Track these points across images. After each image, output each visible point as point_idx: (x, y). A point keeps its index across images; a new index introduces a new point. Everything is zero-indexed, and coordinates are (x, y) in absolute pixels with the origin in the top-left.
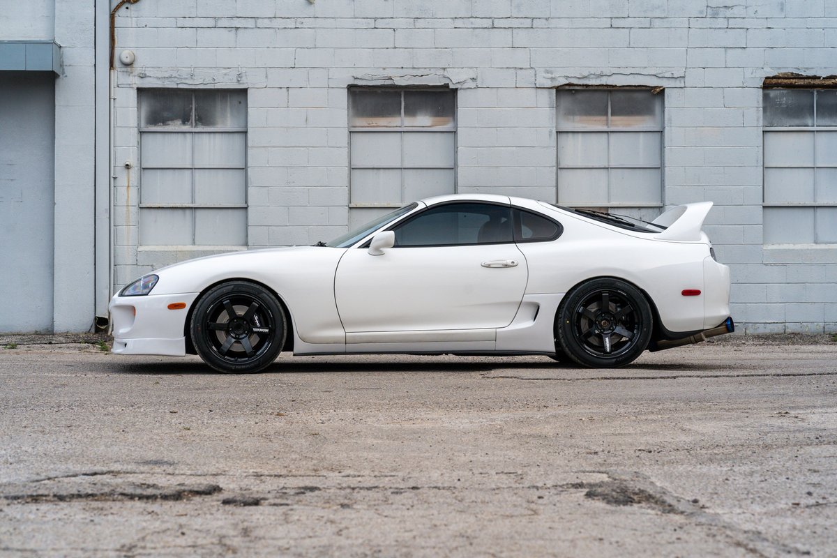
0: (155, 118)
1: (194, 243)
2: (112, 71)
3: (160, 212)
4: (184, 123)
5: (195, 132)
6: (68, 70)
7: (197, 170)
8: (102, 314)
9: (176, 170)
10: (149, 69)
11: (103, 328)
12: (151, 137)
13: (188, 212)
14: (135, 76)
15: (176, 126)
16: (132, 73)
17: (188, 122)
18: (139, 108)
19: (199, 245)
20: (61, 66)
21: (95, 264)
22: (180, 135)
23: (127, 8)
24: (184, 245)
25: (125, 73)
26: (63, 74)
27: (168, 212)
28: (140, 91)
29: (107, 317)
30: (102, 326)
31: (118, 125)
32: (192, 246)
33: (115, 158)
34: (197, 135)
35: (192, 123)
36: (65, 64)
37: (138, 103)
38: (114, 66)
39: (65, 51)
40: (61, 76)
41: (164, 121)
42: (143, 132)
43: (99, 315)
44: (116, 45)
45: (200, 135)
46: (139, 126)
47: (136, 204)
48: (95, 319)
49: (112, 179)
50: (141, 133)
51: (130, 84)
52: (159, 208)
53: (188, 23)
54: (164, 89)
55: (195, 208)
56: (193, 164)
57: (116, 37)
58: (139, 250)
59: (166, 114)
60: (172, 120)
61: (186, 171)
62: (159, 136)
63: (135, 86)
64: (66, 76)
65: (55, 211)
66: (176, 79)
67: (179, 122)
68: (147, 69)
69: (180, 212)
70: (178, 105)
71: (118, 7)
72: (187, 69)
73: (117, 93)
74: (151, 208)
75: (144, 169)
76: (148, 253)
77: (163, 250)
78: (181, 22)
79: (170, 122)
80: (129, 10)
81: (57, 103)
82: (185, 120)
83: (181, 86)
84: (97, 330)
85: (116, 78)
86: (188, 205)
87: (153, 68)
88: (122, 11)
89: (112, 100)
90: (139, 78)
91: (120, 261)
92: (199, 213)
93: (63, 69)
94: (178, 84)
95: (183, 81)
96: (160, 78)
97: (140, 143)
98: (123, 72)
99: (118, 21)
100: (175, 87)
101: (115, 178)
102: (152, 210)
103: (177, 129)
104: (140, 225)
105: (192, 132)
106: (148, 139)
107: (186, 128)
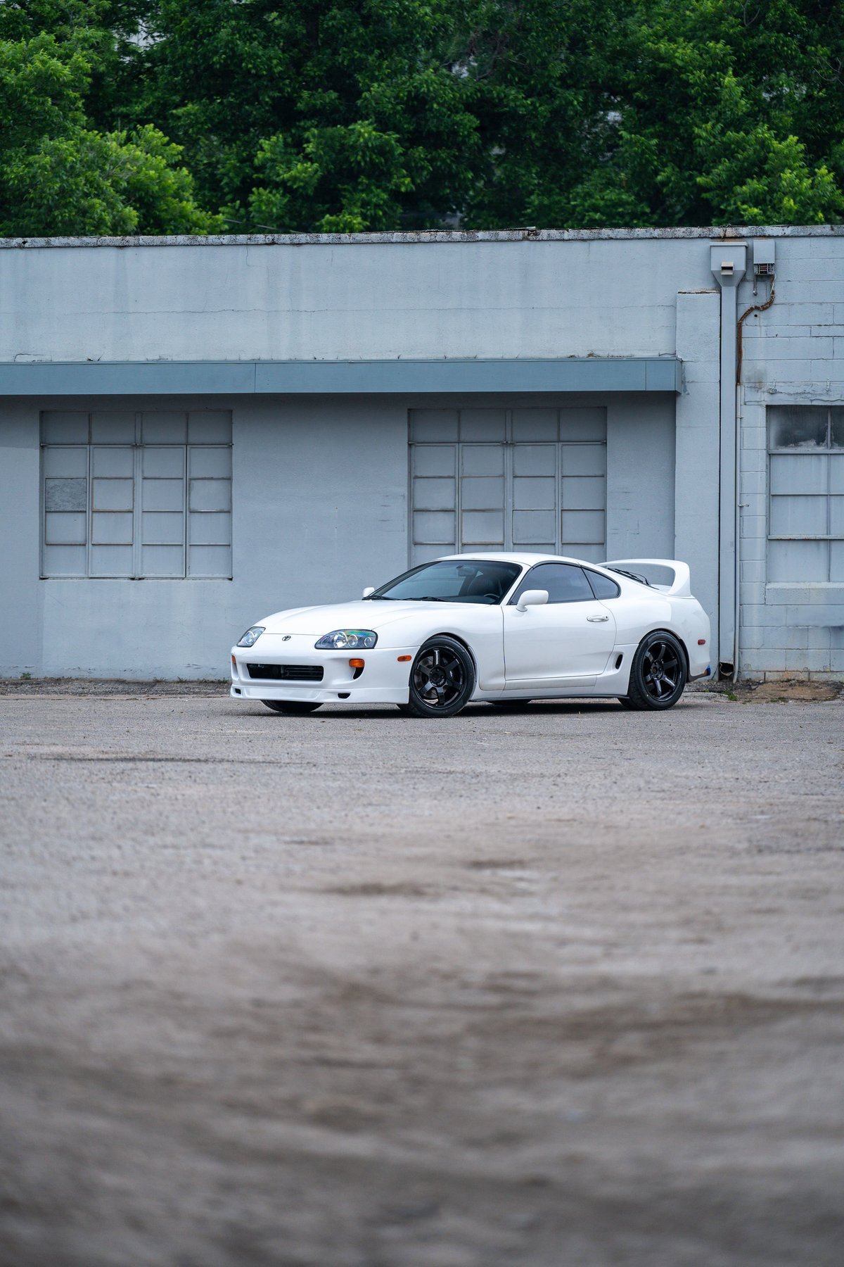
0: (787, 439)
1: (829, 580)
2: (739, 387)
3: (791, 543)
4: (818, 444)
5: (831, 454)
6: (690, 387)
7: (833, 497)
8: (727, 658)
9: (810, 498)
10: (780, 384)
11: (727, 675)
12: (781, 459)
13: (822, 544)
14: (763, 392)
15: (809, 447)
16: (761, 388)
17: (823, 442)
18: (768, 428)
19: (834, 582)
20: (683, 382)
21: (719, 604)
22: (814, 456)
23: (756, 316)
24: (818, 582)
25: (753, 389)
26: (685, 392)
27: (801, 544)
28: (770, 408)
29: (732, 663)
30: (726, 672)
31: (745, 448)
32: (826, 583)
33: (741, 484)
34: (832, 457)
35: (827, 443)
36: (687, 380)
37: (767, 421)
38: (741, 381)
39: (687, 365)
40: (683, 394)
41: (796, 441)
42: (773, 454)
43: (723, 660)
44: (743, 358)
45: (837, 457)
46: (768, 446)
47: (764, 536)
48: (719, 665)
49: (738, 509)
50: (770, 455)
51: (758, 402)
52: (790, 540)
53: (824, 331)
54: (796, 406)
55: (830, 540)
56: (828, 489)
57: (743, 349)
58: (767, 587)
59: (797, 433)
60: (805, 440)
61: (821, 498)
62: (791, 459)
63: (764, 404)
64: (688, 394)
65: (675, 545)
66: (810, 395)
67: (813, 443)
68: (777, 384)
69: (813, 544)
70: (812, 423)
71: (746, 315)
72: (822, 384)
73: (746, 412)
74: (781, 540)
75: (773, 496)
76: (778, 592)
77: (794, 587)
78: (816, 331)
79: (802, 443)
80: (757, 318)
81: (678, 424)
82: (820, 440)
83: (815, 403)
84: (721, 678)
85: (743, 394)
86: (822, 537)
87: (784, 382)
88: (750, 319)
89: (739, 420)
90: (769, 395)
91: (746, 599)
92: (834, 545)
93: (685, 386)
94: (812, 401)
95: (818, 397)
96: (791, 394)
97: (769, 467)
98: (751, 387)
99: (746, 330)
100: (810, 404)
101: (741, 507)
102: (783, 543)
103: (810, 451)
104: (768, 558)
105: (828, 454)
106: (779, 463)
107: (821, 449)
